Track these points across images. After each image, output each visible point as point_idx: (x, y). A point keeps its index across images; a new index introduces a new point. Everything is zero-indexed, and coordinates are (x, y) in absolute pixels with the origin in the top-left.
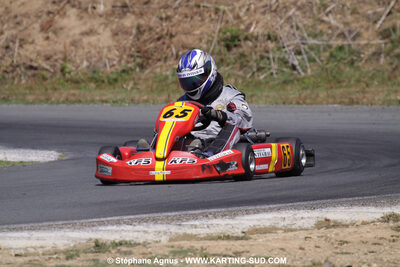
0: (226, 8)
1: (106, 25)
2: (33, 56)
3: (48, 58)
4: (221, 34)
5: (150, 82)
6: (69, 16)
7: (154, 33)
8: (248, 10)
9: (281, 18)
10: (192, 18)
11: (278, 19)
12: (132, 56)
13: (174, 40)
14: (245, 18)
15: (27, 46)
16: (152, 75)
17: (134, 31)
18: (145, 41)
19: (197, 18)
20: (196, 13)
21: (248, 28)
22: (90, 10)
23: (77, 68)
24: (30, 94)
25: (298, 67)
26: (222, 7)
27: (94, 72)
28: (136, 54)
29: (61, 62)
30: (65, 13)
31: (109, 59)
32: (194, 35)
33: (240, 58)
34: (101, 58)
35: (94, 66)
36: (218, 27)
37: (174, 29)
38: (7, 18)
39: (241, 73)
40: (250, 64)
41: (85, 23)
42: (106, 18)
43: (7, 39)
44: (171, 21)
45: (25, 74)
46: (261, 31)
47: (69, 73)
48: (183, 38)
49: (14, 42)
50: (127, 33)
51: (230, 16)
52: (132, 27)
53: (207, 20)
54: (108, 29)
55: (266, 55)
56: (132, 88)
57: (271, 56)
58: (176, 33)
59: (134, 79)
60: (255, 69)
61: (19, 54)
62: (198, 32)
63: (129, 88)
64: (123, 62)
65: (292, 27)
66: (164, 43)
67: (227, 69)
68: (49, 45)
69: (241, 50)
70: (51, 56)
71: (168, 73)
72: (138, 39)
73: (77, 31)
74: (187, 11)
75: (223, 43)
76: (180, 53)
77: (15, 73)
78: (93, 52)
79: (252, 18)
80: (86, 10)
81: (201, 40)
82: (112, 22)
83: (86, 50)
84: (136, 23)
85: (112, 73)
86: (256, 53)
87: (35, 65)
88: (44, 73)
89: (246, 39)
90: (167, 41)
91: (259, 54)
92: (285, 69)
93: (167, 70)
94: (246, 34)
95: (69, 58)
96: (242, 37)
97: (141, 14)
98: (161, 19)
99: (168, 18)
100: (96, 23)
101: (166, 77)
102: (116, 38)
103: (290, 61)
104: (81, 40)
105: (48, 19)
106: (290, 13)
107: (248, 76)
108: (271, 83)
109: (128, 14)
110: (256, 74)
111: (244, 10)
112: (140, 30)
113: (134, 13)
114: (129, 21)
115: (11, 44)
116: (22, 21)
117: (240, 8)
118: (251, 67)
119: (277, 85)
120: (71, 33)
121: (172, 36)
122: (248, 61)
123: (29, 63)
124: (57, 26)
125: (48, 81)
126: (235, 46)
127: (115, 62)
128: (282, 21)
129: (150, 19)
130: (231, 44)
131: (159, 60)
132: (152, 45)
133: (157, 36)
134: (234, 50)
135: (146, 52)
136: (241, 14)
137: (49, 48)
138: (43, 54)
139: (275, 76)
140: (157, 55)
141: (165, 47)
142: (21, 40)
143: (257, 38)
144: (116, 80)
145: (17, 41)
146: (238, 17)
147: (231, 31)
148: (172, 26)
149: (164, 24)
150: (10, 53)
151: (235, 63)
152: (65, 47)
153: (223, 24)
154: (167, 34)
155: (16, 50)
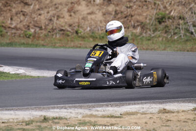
0: (160, 3)
1: (100, 10)
2: (63, 24)
3: (70, 26)
4: (156, 15)
6: (82, 5)
7: (123, 14)
8: (170, 4)
9: (187, 8)
10: (142, 7)
11: (185, 9)
13: (133, 18)
14: (169, 8)
15: (60, 19)
17: (113, 13)
18: (119, 18)
19: (145, 7)
20: (144, 5)
21: (170, 13)
22: (92, 2)
23: (84, 30)
24: (59, 43)
25: (194, 33)
26: (157, 2)
27: (93, 33)
29: (77, 27)
30: (80, 4)
31: (100, 27)
32: (143, 16)
33: (165, 28)
34: (97, 26)
35: (93, 30)
36: (155, 12)
37: (133, 12)
38: (51, 5)
39: (166, 35)
40: (170, 31)
41: (90, 9)
42: (100, 6)
43: (51, 16)
44: (132, 9)
45: (59, 33)
46: (176, 14)
47: (80, 33)
48: (138, 17)
49: (54, 17)
50: (110, 14)
51: (162, 7)
52: (112, 11)
53: (150, 8)
54: (101, 12)
55: (178, 26)
57: (181, 27)
60: (172, 34)
61: (56, 23)
62: (145, 14)
65: (192, 13)
66: (128, 19)
67: (159, 33)
68: (71, 19)
69: (166, 24)
70: (72, 25)
71: (129, 34)
72: (115, 17)
73: (85, 12)
74: (140, 4)
75: (157, 20)
76: (136, 25)
77: (54, 32)
78: (93, 23)
79: (172, 8)
80: (90, 2)
81: (146, 18)
82: (103, 8)
83: (89, 22)
84: (114, 9)
85: (102, 34)
86: (173, 25)
87: (64, 28)
88: (68, 33)
89: (169, 18)
90: (130, 18)
91: (175, 26)
92: (188, 34)
94: (169, 16)
95: (80, 26)
96: (167, 17)
97: (118, 5)
98: (127, 7)
99: (131, 7)
100: (95, 9)
102: (105, 16)
103: (190, 30)
104: (87, 17)
105: (72, 6)
106: (192, 6)
107: (169, 37)
108: (180, 41)
109: (111, 5)
110: (173, 36)
111: (168, 4)
112: (116, 13)
113: (114, 4)
114: (111, 8)
115: (53, 18)
116: (58, 7)
117: (167, 3)
118: (171, 32)
119: (183, 42)
120: (82, 13)
121: (132, 16)
122: (169, 30)
123: (61, 28)
124: (76, 9)
125: (70, 37)
126: (163, 22)
127: (103, 28)
128: (187, 10)
129: (122, 7)
130: (161, 21)
131: (125, 28)
132: (122, 20)
133: (124, 16)
134: (163, 24)
136: (167, 6)
137: (71, 20)
138: (68, 23)
139: (182, 37)
140: (124, 25)
141: (128, 21)
142: (58, 16)
143: (174, 18)
144: (103, 37)
145: (56, 17)
146: (165, 7)
147: (162, 14)
148: (132, 11)
149: (129, 10)
150: (52, 23)
151: (163, 30)
152: (79, 20)
153: (158, 10)
154: (129, 15)
155: (55, 21)
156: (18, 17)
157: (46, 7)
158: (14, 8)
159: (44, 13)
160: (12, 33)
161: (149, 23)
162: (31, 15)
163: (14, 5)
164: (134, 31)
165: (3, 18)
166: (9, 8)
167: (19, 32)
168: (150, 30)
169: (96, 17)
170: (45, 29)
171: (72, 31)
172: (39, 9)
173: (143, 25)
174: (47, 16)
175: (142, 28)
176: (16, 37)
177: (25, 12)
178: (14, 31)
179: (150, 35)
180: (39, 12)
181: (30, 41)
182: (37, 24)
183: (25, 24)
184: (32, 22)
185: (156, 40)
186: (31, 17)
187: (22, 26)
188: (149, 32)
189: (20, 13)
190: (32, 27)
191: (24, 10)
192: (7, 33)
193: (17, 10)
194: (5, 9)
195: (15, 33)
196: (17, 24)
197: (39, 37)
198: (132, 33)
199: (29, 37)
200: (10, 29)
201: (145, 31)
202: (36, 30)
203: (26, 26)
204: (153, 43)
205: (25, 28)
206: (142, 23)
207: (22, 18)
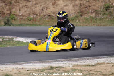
1: (71, 3)
3: (54, 13)
4: (104, 6)
5: (83, 20)
6: (60, 1)
7: (84, 5)
10: (96, 1)
12: (78, 12)
13: (91, 7)
14: (111, 1)
15: (48, 10)
16: (84, 18)
17: (79, 5)
18: (82, 8)
21: (112, 4)
24: (48, 23)
28: (79, 12)
31: (72, 13)
32: (97, 6)
33: (110, 13)
34: (69, 13)
36: (104, 4)
38: (42, 1)
39: (110, 17)
41: (65, 3)
42: (71, 1)
43: (42, 8)
44: (90, 2)
45: (47, 18)
48: (93, 7)
49: (44, 8)
50: (77, 6)
51: (107, 1)
52: (78, 4)
53: (100, 2)
54: (71, 5)
56: (78, 22)
58: (91, 5)
59: (78, 19)
61: (46, 12)
62: (97, 5)
63: (77, 22)
64: (76, 14)
66: (87, 9)
67: (106, 16)
68: (54, 9)
69: (110, 10)
71: (89, 17)
72: (80, 7)
73: (63, 5)
75: (105, 8)
77: (44, 17)
79: (113, 1)
81: (98, 8)
82: (72, 3)
84: (79, 3)
85: (72, 17)
87: (50, 15)
88: (53, 17)
89: (112, 7)
90: (88, 8)
93: (88, 16)
94: (112, 6)
96: (110, 7)
97: (81, 0)
98: (87, 1)
100: (68, 3)
101: (88, 19)
102: (74, 7)
104: (64, 8)
105: (54, 2)
107: (112, 18)
112: (81, 5)
115: (43, 9)
116: (47, 2)
120: (61, 6)
121: (90, 6)
122: (112, 14)
123: (49, 14)
124: (57, 4)
125: (54, 20)
126: (109, 9)
127: (73, 14)
129: (84, 2)
130: (107, 9)
131: (86, 13)
132: (84, 9)
133: (85, 7)
134: (108, 10)
135: (82, 11)
140: (85, 12)
141: (88, 10)
142: (46, 8)
144: (73, 19)
146: (109, 1)
147: (107, 5)
148: (90, 4)
149: (88, 3)
150: (43, 11)
151: (108, 14)
152: (59, 10)
153: (105, 3)
154: (88, 6)
155: (45, 11)
156: (23, 9)
157: (39, 3)
158: (21, 4)
159: (38, 6)
160: (20, 19)
161: (100, 10)
162: (31, 7)
163: (21, 2)
164: (92, 15)
165: (14, 10)
166: (18, 4)
167: (24, 17)
168: (101, 15)
169: (69, 8)
170: (40, 15)
171: (55, 16)
172: (35, 4)
173: (96, 11)
174: (40, 8)
175: (96, 13)
176: (23, 20)
177: (27, 6)
178: (21, 17)
179: (101, 17)
180: (35, 6)
181: (31, 23)
182: (35, 12)
183: (27, 12)
184: (32, 12)
185: (105, 20)
186: (31, 9)
187: (26, 14)
188: (100, 16)
189: (24, 7)
190: (32, 14)
191: (26, 5)
192: (17, 18)
193: (22, 5)
194: (16, 4)
195: (22, 18)
196: (23, 13)
197: (36, 20)
198: (91, 16)
199: (30, 21)
200: (19, 16)
201: (98, 15)
202: (34, 16)
203: (28, 14)
204: (103, 22)
205: (28, 15)
206: (96, 10)
207: (26, 9)
